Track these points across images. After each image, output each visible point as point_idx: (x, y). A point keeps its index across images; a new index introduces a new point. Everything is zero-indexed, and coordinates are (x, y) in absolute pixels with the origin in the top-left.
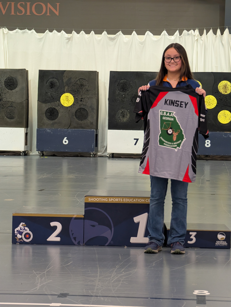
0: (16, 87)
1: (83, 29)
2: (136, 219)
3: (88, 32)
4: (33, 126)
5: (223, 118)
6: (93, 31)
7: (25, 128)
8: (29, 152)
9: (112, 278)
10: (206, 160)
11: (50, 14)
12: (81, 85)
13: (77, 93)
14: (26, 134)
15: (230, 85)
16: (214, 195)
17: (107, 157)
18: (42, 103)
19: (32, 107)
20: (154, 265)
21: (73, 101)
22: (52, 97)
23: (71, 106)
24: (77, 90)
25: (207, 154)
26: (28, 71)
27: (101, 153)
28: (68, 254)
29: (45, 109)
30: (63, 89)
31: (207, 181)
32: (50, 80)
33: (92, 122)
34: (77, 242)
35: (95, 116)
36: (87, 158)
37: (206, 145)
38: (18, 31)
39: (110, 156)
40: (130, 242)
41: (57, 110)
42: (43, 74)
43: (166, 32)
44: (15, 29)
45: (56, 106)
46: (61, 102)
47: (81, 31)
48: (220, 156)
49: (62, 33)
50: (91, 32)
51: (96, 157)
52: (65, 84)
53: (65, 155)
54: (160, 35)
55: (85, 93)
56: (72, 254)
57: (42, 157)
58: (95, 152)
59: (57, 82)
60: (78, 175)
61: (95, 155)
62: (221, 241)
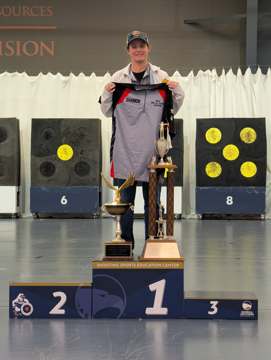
0: (6, 138)
1: (82, 70)
2: (152, 287)
3: (88, 74)
4: (26, 183)
5: (247, 171)
6: (94, 73)
7: (17, 186)
8: (21, 215)
9: (127, 354)
10: (228, 220)
11: (43, 54)
12: (81, 135)
13: (77, 145)
14: (18, 193)
15: (253, 132)
16: (239, 259)
17: (112, 218)
18: (36, 158)
19: (25, 161)
20: (174, 338)
21: (72, 154)
22: (48, 150)
23: (70, 159)
24: (76, 141)
25: (229, 213)
26: (19, 120)
27: (106, 214)
28: (75, 328)
29: (40, 164)
30: (60, 140)
31: (230, 243)
32: (45, 130)
33: (94, 178)
34: (84, 315)
35: (99, 171)
36: (89, 220)
37: (228, 203)
38: (6, 74)
40: (146, 313)
41: (54, 164)
42: (37, 124)
43: (178, 72)
44: (3, 72)
45: (52, 160)
46: (58, 156)
47: (80, 74)
48: (244, 215)
49: (58, 76)
50: (91, 74)
51: (100, 218)
52: (62, 135)
53: (63, 217)
54: (172, 76)
55: (86, 144)
56: (78, 328)
57: (37, 220)
58: (98, 213)
59: (54, 132)
60: (81, 240)
61: (98, 216)
62: (247, 311)
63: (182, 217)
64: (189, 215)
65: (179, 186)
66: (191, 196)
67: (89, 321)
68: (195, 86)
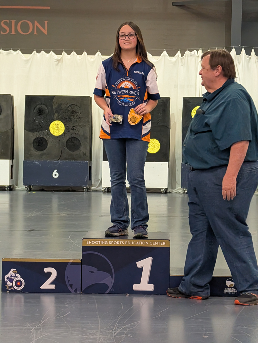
0: (0, 114)
1: (74, 49)
2: (139, 264)
3: (79, 53)
4: (19, 157)
6: (85, 52)
7: (10, 159)
8: (14, 187)
9: (114, 331)
12: (73, 112)
13: (68, 121)
14: (12, 167)
17: (102, 192)
18: (30, 133)
19: (18, 136)
20: (160, 315)
21: (64, 130)
22: (40, 125)
23: (62, 135)
24: (67, 118)
26: (13, 96)
27: (96, 187)
28: (65, 303)
29: (33, 139)
30: (53, 116)
32: (38, 107)
33: (85, 153)
34: (74, 290)
35: (89, 146)
36: (79, 193)
38: (2, 52)
39: (105, 190)
41: (46, 139)
42: (30, 100)
43: (166, 52)
45: (45, 136)
46: (50, 131)
47: (73, 52)
49: (51, 54)
50: (83, 53)
51: (90, 191)
52: (55, 111)
53: (55, 190)
54: (160, 56)
55: (77, 120)
56: (69, 303)
57: (30, 192)
58: (88, 186)
59: (46, 108)
60: (71, 213)
61: (88, 189)
62: (230, 288)
63: (168, 191)
64: (175, 190)
65: (166, 161)
66: (177, 171)
67: (78, 296)
68: (182, 66)
